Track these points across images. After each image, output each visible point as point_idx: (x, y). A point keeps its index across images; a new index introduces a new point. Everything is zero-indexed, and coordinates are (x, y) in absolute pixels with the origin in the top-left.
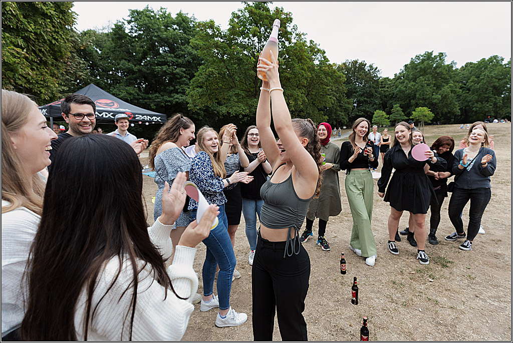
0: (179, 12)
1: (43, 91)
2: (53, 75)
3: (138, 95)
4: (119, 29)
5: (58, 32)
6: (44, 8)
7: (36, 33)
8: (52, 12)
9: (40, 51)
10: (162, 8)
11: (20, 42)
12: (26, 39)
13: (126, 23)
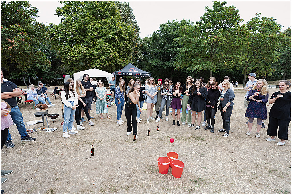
0: (182, 20)
1: (123, 65)
2: (127, 59)
3: (159, 63)
4: (155, 34)
5: (129, 44)
6: (125, 37)
7: (122, 46)
8: (127, 37)
9: (124, 51)
10: (174, 20)
11: (118, 50)
12: (120, 49)
13: (158, 31)
